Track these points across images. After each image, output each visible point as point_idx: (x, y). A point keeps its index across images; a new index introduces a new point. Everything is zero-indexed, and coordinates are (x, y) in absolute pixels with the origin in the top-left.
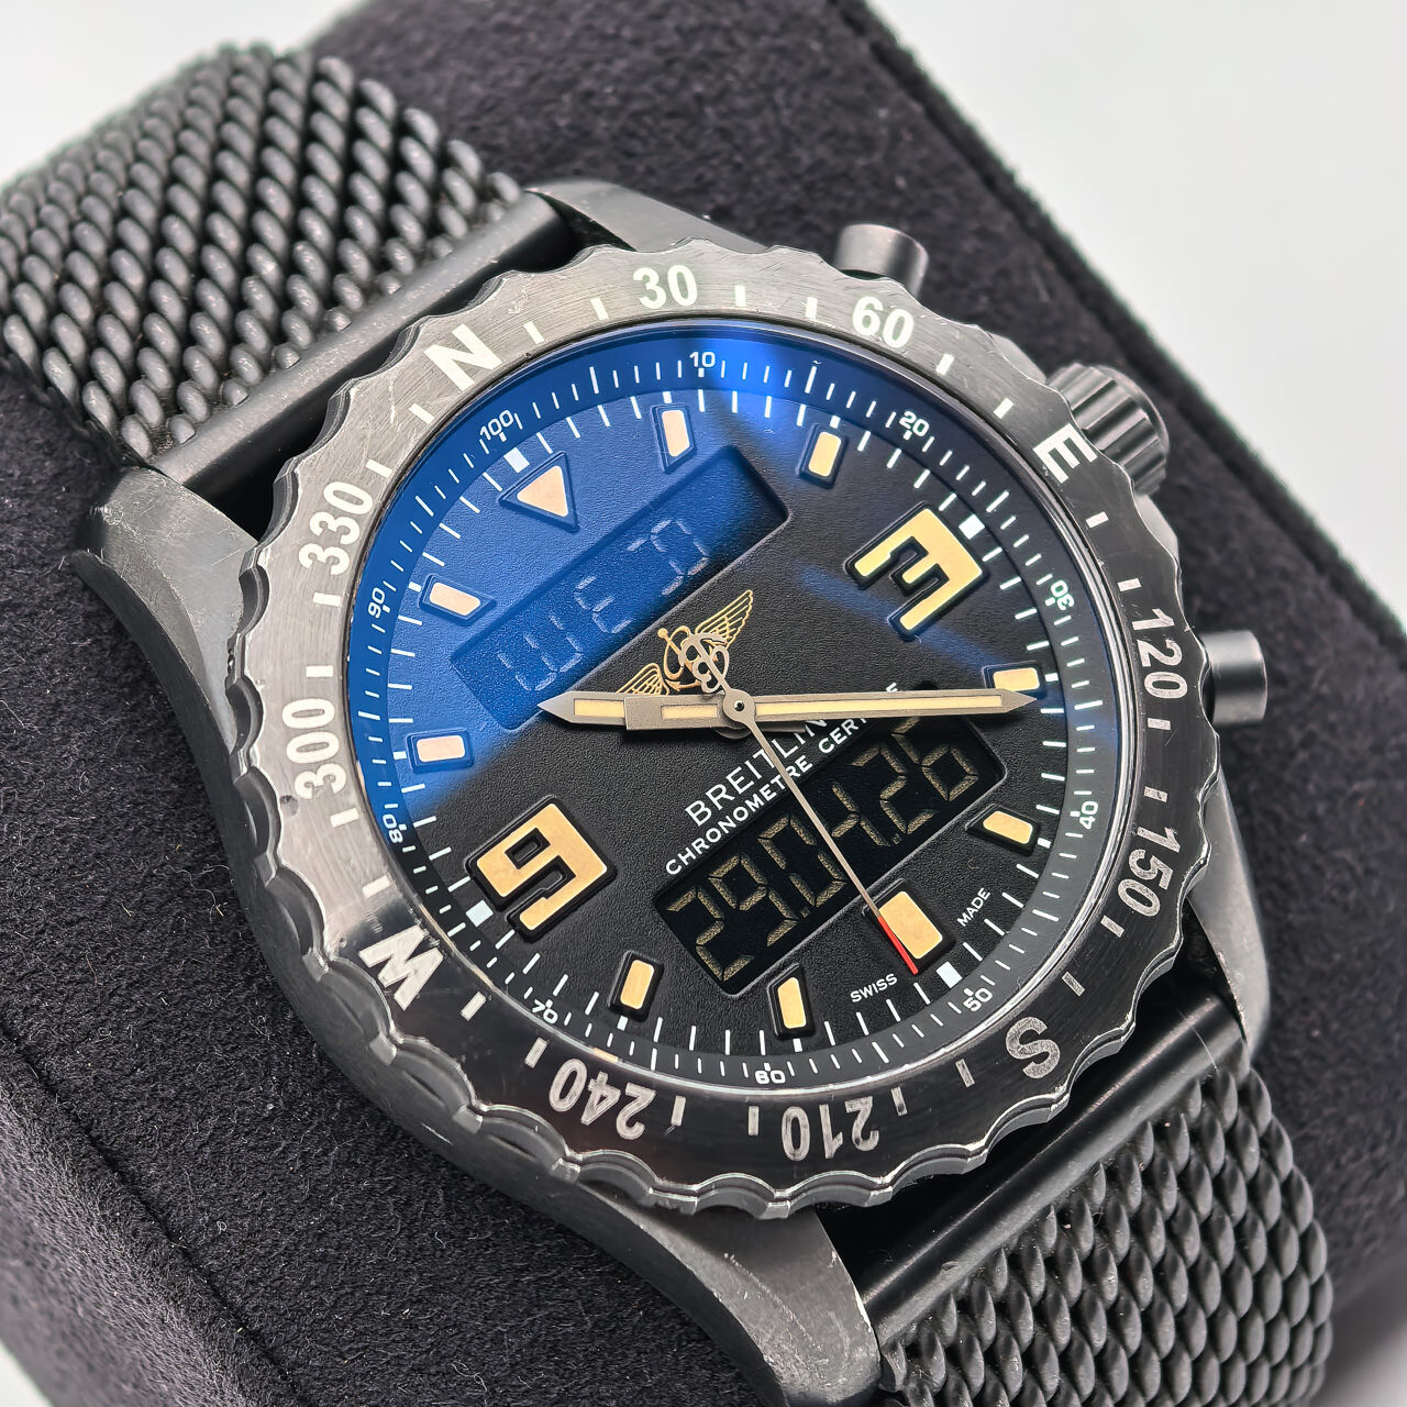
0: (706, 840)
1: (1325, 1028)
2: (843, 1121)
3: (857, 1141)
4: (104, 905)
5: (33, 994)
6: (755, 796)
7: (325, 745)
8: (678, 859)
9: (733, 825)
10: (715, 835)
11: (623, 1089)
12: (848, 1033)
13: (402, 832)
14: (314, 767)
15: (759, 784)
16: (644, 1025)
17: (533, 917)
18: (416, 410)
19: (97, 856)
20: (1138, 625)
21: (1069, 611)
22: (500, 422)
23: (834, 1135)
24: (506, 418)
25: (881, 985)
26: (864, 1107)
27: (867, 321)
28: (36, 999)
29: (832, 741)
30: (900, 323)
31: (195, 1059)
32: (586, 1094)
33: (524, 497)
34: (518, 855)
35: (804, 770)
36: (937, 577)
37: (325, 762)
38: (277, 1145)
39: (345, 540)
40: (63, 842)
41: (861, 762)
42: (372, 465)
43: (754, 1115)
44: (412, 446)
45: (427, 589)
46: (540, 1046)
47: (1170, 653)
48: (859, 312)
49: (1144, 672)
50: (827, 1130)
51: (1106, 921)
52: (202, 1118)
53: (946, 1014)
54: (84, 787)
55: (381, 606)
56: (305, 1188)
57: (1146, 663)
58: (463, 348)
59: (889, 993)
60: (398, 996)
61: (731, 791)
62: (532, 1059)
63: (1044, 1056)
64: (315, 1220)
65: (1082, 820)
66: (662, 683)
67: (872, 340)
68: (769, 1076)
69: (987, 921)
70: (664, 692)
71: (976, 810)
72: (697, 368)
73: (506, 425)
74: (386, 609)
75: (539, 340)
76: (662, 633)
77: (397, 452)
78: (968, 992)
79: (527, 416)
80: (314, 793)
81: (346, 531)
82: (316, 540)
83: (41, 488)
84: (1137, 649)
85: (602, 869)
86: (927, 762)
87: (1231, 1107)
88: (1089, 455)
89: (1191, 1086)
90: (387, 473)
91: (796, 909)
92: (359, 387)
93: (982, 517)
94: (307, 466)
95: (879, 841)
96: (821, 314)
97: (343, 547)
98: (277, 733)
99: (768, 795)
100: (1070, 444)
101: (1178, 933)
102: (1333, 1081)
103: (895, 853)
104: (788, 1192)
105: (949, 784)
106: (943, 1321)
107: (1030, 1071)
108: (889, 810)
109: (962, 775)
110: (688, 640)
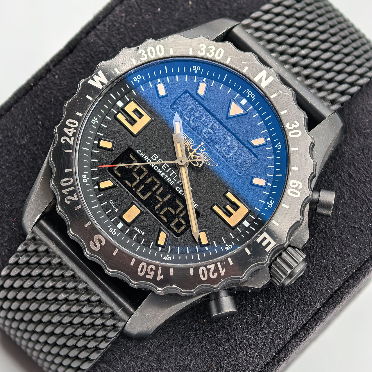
0: (147, 159)
2: (71, 193)
3: (67, 198)
4: (133, 39)
6: (161, 171)
7: (152, 54)
8: (141, 153)
9: (153, 166)
10: (149, 161)
12: (101, 200)
14: (146, 53)
15: (165, 172)
16: (96, 148)
17: (120, 117)
18: (247, 68)
19: (145, 36)
20: (219, 264)
22: (252, 94)
23: (67, 192)
24: (253, 96)
26: (75, 199)
27: (294, 184)
28: (107, 26)
30: (296, 194)
32: (71, 128)
33: (233, 104)
34: (136, 111)
35: (170, 183)
36: (230, 214)
37: (148, 55)
39: (208, 54)
41: (177, 201)
42: (229, 59)
43: (69, 170)
44: (236, 68)
45: (204, 82)
46: (81, 115)
47: (213, 274)
49: (206, 267)
50: (69, 189)
53: (108, 224)
54: (163, 30)
55: (196, 70)
57: (208, 267)
58: (266, 79)
59: (113, 210)
60: (91, 80)
62: (78, 114)
63: (96, 246)
64: (60, 98)
65: (166, 257)
66: (188, 145)
67: (288, 185)
68: (85, 178)
69: (136, 235)
70: (186, 145)
71: (166, 230)
72: (277, 145)
73: (251, 96)
74: (196, 72)
75: (272, 97)
76: (202, 144)
77: (234, 64)
78: (115, 230)
79: (255, 102)
80: (140, 54)
81: (210, 54)
82: (207, 47)
83: (241, 12)
84: (212, 264)
85: (135, 132)
86: (180, 219)
87: (110, 322)
88: (267, 249)
89: (111, 308)
90: (228, 62)
91: (135, 187)
92: (253, 55)
93: (249, 226)
94: (228, 45)
95: (156, 208)
96: (294, 170)
97: (206, 54)
98: (155, 44)
99: (162, 175)
100: (269, 243)
101: (136, 283)
102: (133, 366)
103: (154, 212)
104: (53, 183)
105: (175, 225)
106: (42, 246)
107: (91, 242)
108: (165, 210)
109: (178, 229)
110: (202, 150)
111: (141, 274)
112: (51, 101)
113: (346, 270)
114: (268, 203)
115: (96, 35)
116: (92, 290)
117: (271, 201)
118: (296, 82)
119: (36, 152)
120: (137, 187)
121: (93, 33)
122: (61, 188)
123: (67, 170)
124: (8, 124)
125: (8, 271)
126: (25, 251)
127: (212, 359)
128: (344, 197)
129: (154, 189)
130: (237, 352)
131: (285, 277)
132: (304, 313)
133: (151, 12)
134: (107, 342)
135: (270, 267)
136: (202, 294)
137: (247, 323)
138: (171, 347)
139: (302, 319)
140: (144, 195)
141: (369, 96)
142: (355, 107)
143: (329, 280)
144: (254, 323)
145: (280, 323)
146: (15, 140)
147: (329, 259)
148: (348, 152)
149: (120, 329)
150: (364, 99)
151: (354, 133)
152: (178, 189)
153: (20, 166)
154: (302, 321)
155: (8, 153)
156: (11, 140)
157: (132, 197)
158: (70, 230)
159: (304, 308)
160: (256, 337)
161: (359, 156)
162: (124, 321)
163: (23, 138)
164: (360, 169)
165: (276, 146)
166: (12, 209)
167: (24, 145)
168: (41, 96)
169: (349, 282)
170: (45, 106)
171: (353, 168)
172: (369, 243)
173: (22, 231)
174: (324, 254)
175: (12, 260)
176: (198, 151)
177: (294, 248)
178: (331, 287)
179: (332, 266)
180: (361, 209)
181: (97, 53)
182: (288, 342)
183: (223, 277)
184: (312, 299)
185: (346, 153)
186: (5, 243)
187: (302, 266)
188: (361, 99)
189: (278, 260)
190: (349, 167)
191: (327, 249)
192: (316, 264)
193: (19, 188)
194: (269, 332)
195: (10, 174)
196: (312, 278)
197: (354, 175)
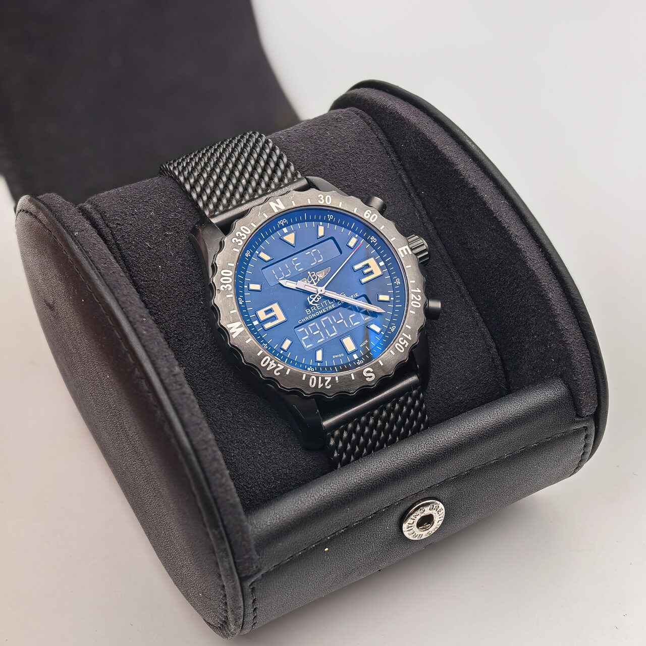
2: (324, 381)
3: (326, 386)
7: (229, 280)
8: (302, 321)
11: (277, 364)
13: (242, 302)
14: (226, 284)
16: (286, 353)
17: (267, 326)
18: (265, 215)
20: (413, 291)
21: (399, 285)
23: (321, 384)
25: (340, 355)
26: (329, 379)
27: (367, 215)
30: (374, 217)
32: (269, 364)
33: (285, 238)
36: (371, 273)
42: (253, 224)
43: (304, 376)
44: (261, 222)
45: (259, 253)
46: (261, 352)
47: (418, 298)
48: (366, 213)
51: (391, 351)
55: (248, 254)
58: (277, 204)
59: (342, 357)
60: (233, 335)
61: (316, 308)
62: (258, 355)
63: (372, 377)
65: (392, 330)
66: (306, 283)
67: (367, 219)
72: (329, 219)
73: (284, 222)
75: (294, 205)
76: (309, 272)
77: (258, 222)
78: (358, 361)
79: (289, 221)
80: (224, 290)
81: (243, 237)
82: (237, 237)
85: (284, 319)
90: (255, 227)
92: (254, 208)
94: (239, 222)
95: (347, 326)
96: (357, 212)
97: (242, 240)
98: (220, 276)
101: (406, 356)
107: (367, 379)
108: (350, 320)
110: (314, 275)
111: (403, 350)
114: (371, 242)
117: (371, 238)
122: (316, 388)
129: (332, 323)
149: (421, 388)
176: (314, 278)
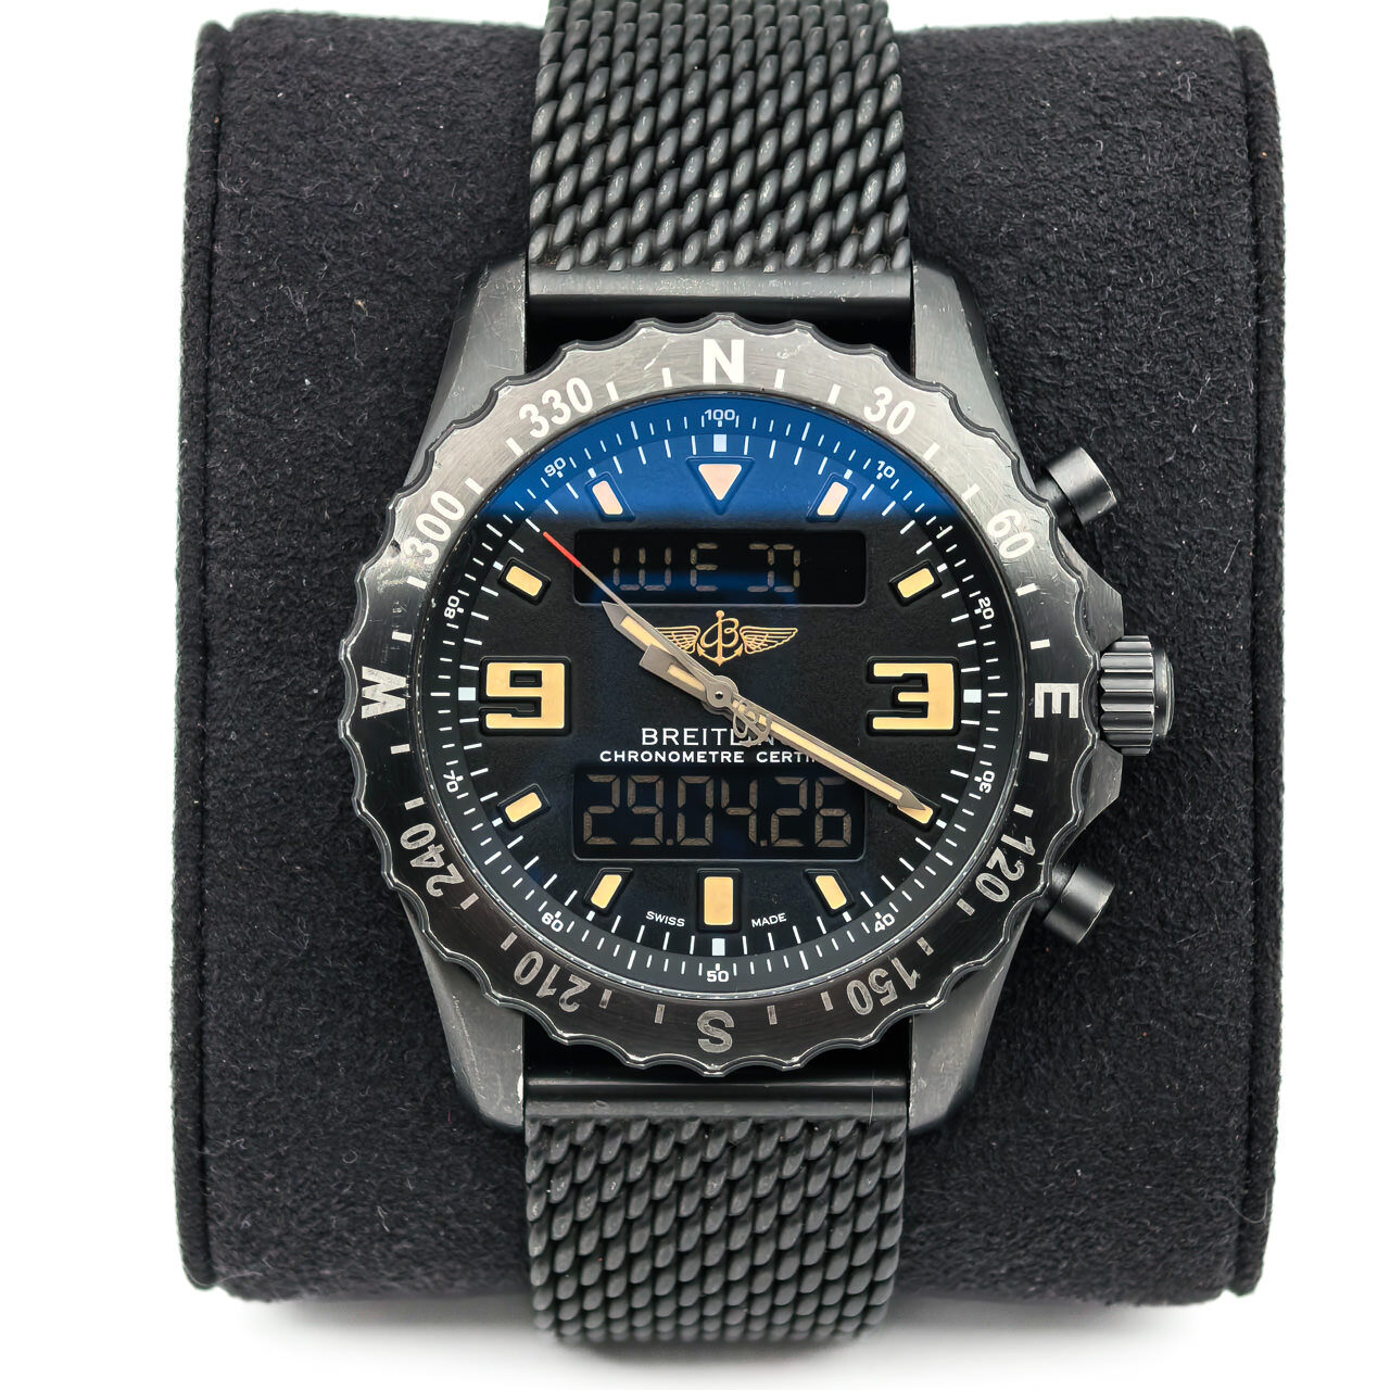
0: (639, 756)
1: (1002, 1146)
2: (562, 983)
3: (562, 1001)
4: (316, 500)
5: (233, 520)
6: (692, 753)
7: (441, 531)
8: (612, 756)
9: (663, 759)
10: (647, 757)
11: (447, 863)
12: (627, 933)
13: (457, 613)
15: (701, 748)
16: (510, 833)
17: (495, 721)
18: (666, 372)
19: (335, 468)
20: (1006, 839)
21: (982, 794)
22: (725, 414)
23: (551, 987)
24: (730, 415)
25: (672, 921)
26: (582, 985)
27: (999, 527)
28: (233, 524)
29: (768, 756)
31: (296, 629)
32: (424, 849)
33: (705, 470)
34: (517, 679)
35: (736, 761)
36: (921, 710)
37: (433, 542)
38: (302, 716)
39: (555, 419)
40: (323, 444)
41: (782, 781)
42: (611, 387)
43: (511, 939)
44: (644, 392)
45: (597, 480)
46: (420, 801)
47: (1014, 870)
48: (1001, 517)
49: (984, 869)
50: (549, 980)
51: (825, 996)
52: (272, 666)
53: (692, 969)
54: (361, 421)
56: (298, 753)
57: (991, 865)
58: (728, 354)
59: (674, 929)
60: (364, 708)
61: (680, 738)
62: (409, 805)
63: (720, 1041)
64: (288, 775)
65: (878, 923)
66: (693, 644)
67: (992, 541)
68: (552, 921)
69: (770, 935)
70: (690, 649)
71: (822, 866)
74: (560, 475)
75: (779, 385)
76: (720, 614)
77: (633, 390)
78: (718, 966)
79: (746, 423)
81: (560, 414)
82: (540, 406)
83: (486, 220)
84: (992, 852)
85: (560, 725)
86: (825, 812)
87: (870, 1147)
88: (1073, 713)
89: (848, 1118)
90: (615, 398)
91: (665, 836)
92: (649, 330)
93: (984, 695)
94: (575, 356)
95: (752, 835)
96: (973, 500)
97: (551, 423)
98: (422, 502)
99: (701, 758)
100: (1065, 698)
101: (871, 1035)
102: (985, 1179)
103: (755, 851)
104: (500, 996)
105: (827, 835)
106: (579, 1129)
107: (702, 1042)
108: (775, 823)
109: (839, 836)
110: (733, 630)
111: (869, 1008)
112: (276, 801)
113: (1233, 570)
114: (977, 611)
115: (228, 565)
116: (772, 1121)
117: (981, 601)
118: (773, 283)
119: (354, 938)
120: (670, 830)
121: (214, 567)
122: (530, 992)
123: (506, 945)
124: (232, 936)
125: (544, 1238)
126: (550, 1170)
127: (1136, 1013)
128: (1087, 419)
129: (710, 803)
130: (1173, 951)
131: (1150, 729)
132: (1233, 742)
133: (296, 403)
134: (897, 1187)
135: (1103, 736)
136: (1018, 923)
137: (1138, 872)
138: (1031, 1069)
139: (1239, 757)
140: (702, 835)
141: (928, 143)
142: (926, 200)
143: (1217, 624)
144: (1151, 861)
145: (1204, 809)
146: (284, 956)
147: (1177, 581)
148: (1004, 315)
149: (904, 1140)
150: (927, 163)
151: (977, 262)
152: (762, 757)
153: (346, 1001)
154: (1244, 760)
155: (296, 996)
156: (275, 962)
157: (686, 864)
158: (632, 1057)
159: (1222, 730)
160: (1185, 884)
161: (1035, 302)
162: (898, 1120)
163: (294, 935)
164: (1065, 329)
165: (879, 476)
166: (421, 1104)
167: (312, 947)
168: (242, 809)
169: (1262, 588)
170: (273, 824)
171: (1045, 339)
172: (1230, 468)
173: (488, 1127)
174: (1159, 579)
175: (534, 1210)
176: (728, 638)
177: (1110, 648)
178: (1237, 634)
179: (1200, 589)
180: (1145, 409)
181: (270, 603)
182: (1255, 830)
183: (1040, 855)
184: (1221, 695)
185: (1003, 320)
186: (473, 1182)
187: (1164, 672)
188: (921, 169)
189: (1106, 707)
190: (1038, 344)
191: (1154, 564)
192: (1162, 617)
193: (394, 1045)
194: (1199, 848)
195: (345, 1038)
196: (1180, 654)
197: (1064, 354)
